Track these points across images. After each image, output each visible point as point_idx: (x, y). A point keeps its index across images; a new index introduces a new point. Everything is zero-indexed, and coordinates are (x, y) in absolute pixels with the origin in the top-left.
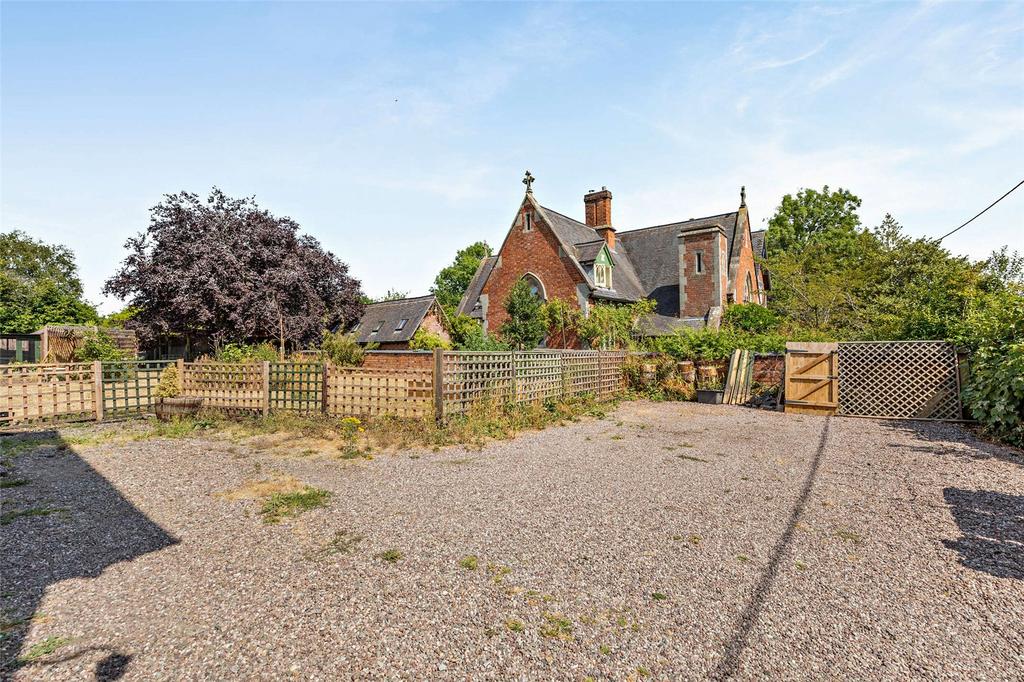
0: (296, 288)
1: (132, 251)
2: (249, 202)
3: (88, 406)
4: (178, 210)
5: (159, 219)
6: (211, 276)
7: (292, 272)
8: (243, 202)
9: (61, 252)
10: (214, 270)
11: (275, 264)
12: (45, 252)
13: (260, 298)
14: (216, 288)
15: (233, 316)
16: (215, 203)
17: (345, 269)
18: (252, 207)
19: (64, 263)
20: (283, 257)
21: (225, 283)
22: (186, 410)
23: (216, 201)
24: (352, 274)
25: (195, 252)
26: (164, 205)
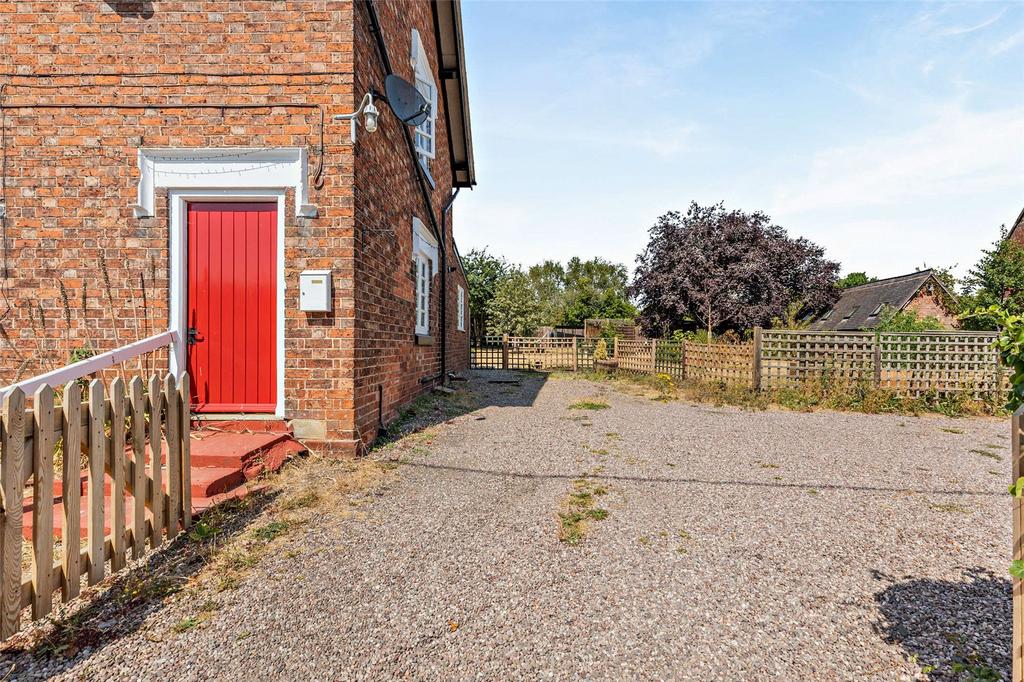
0: (755, 279)
1: (639, 263)
2: (717, 208)
3: (570, 362)
4: (667, 226)
5: (655, 236)
6: (686, 277)
7: (752, 265)
8: (713, 209)
9: (620, 268)
10: (689, 272)
11: (737, 259)
12: (613, 269)
13: (722, 291)
14: (690, 286)
15: (702, 308)
16: (692, 216)
17: (820, 252)
18: (721, 211)
19: (622, 276)
20: (746, 251)
21: (697, 281)
22: (608, 368)
23: (693, 212)
24: (828, 257)
25: (676, 258)
26: (658, 225)
